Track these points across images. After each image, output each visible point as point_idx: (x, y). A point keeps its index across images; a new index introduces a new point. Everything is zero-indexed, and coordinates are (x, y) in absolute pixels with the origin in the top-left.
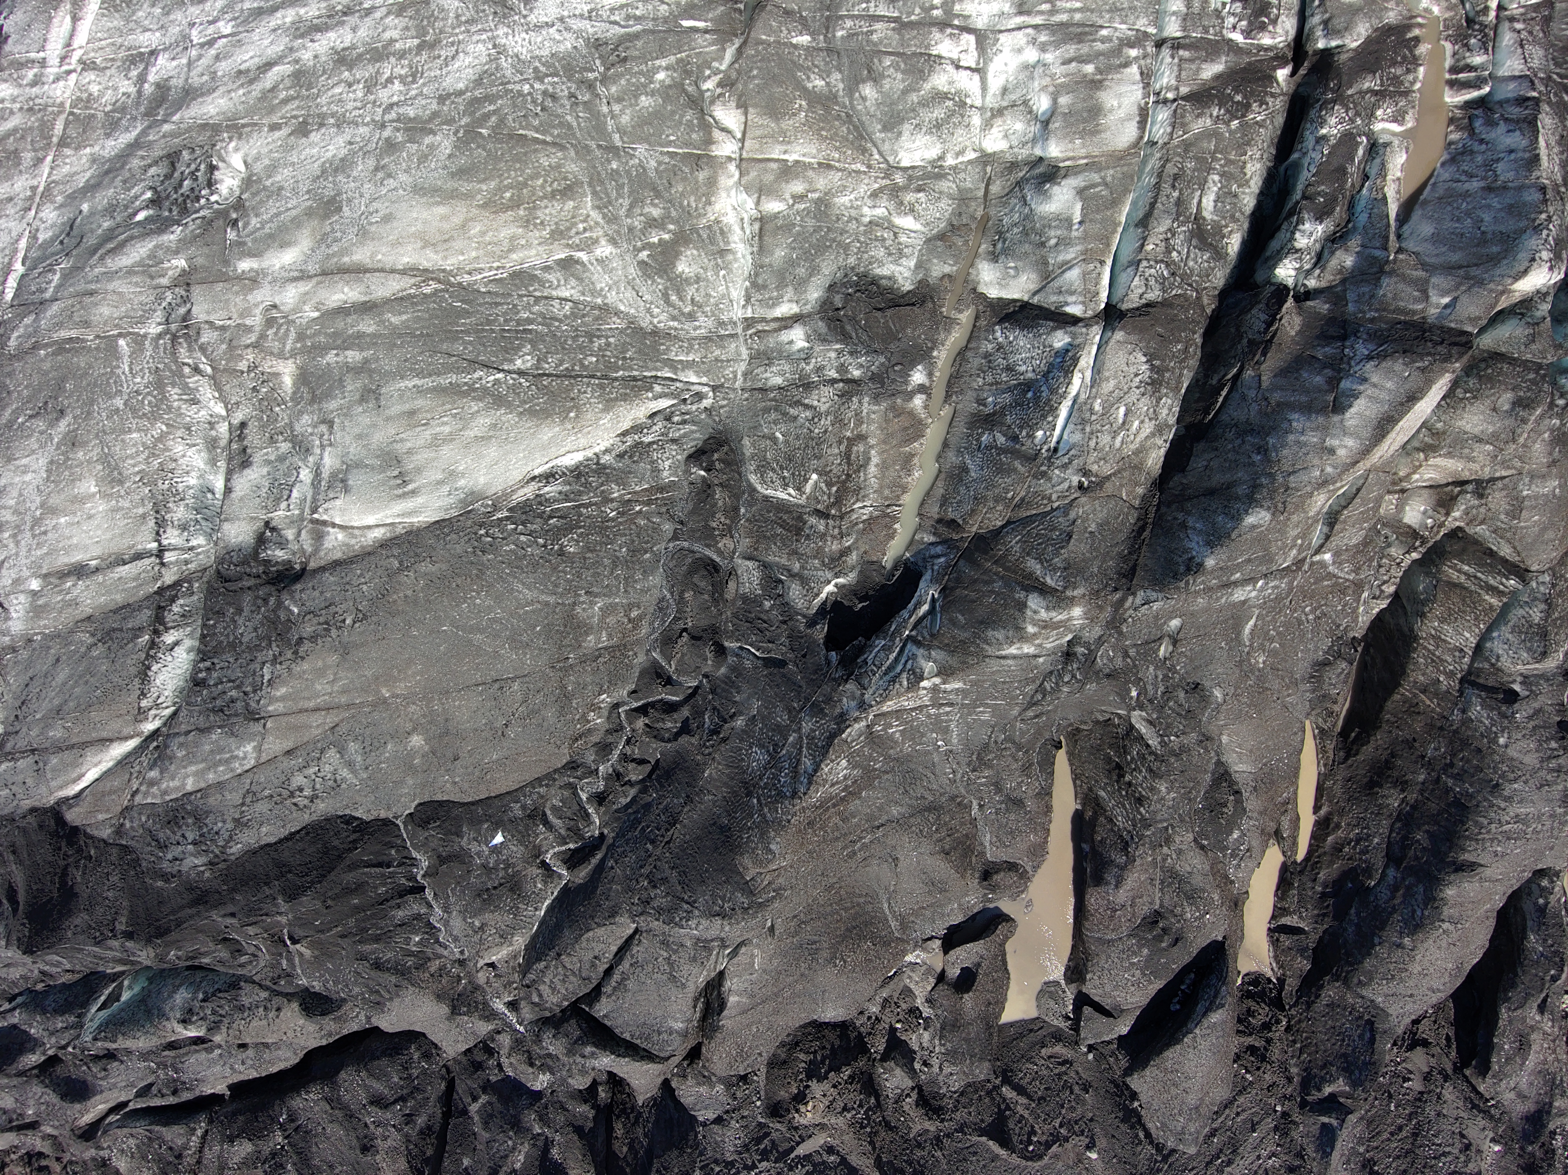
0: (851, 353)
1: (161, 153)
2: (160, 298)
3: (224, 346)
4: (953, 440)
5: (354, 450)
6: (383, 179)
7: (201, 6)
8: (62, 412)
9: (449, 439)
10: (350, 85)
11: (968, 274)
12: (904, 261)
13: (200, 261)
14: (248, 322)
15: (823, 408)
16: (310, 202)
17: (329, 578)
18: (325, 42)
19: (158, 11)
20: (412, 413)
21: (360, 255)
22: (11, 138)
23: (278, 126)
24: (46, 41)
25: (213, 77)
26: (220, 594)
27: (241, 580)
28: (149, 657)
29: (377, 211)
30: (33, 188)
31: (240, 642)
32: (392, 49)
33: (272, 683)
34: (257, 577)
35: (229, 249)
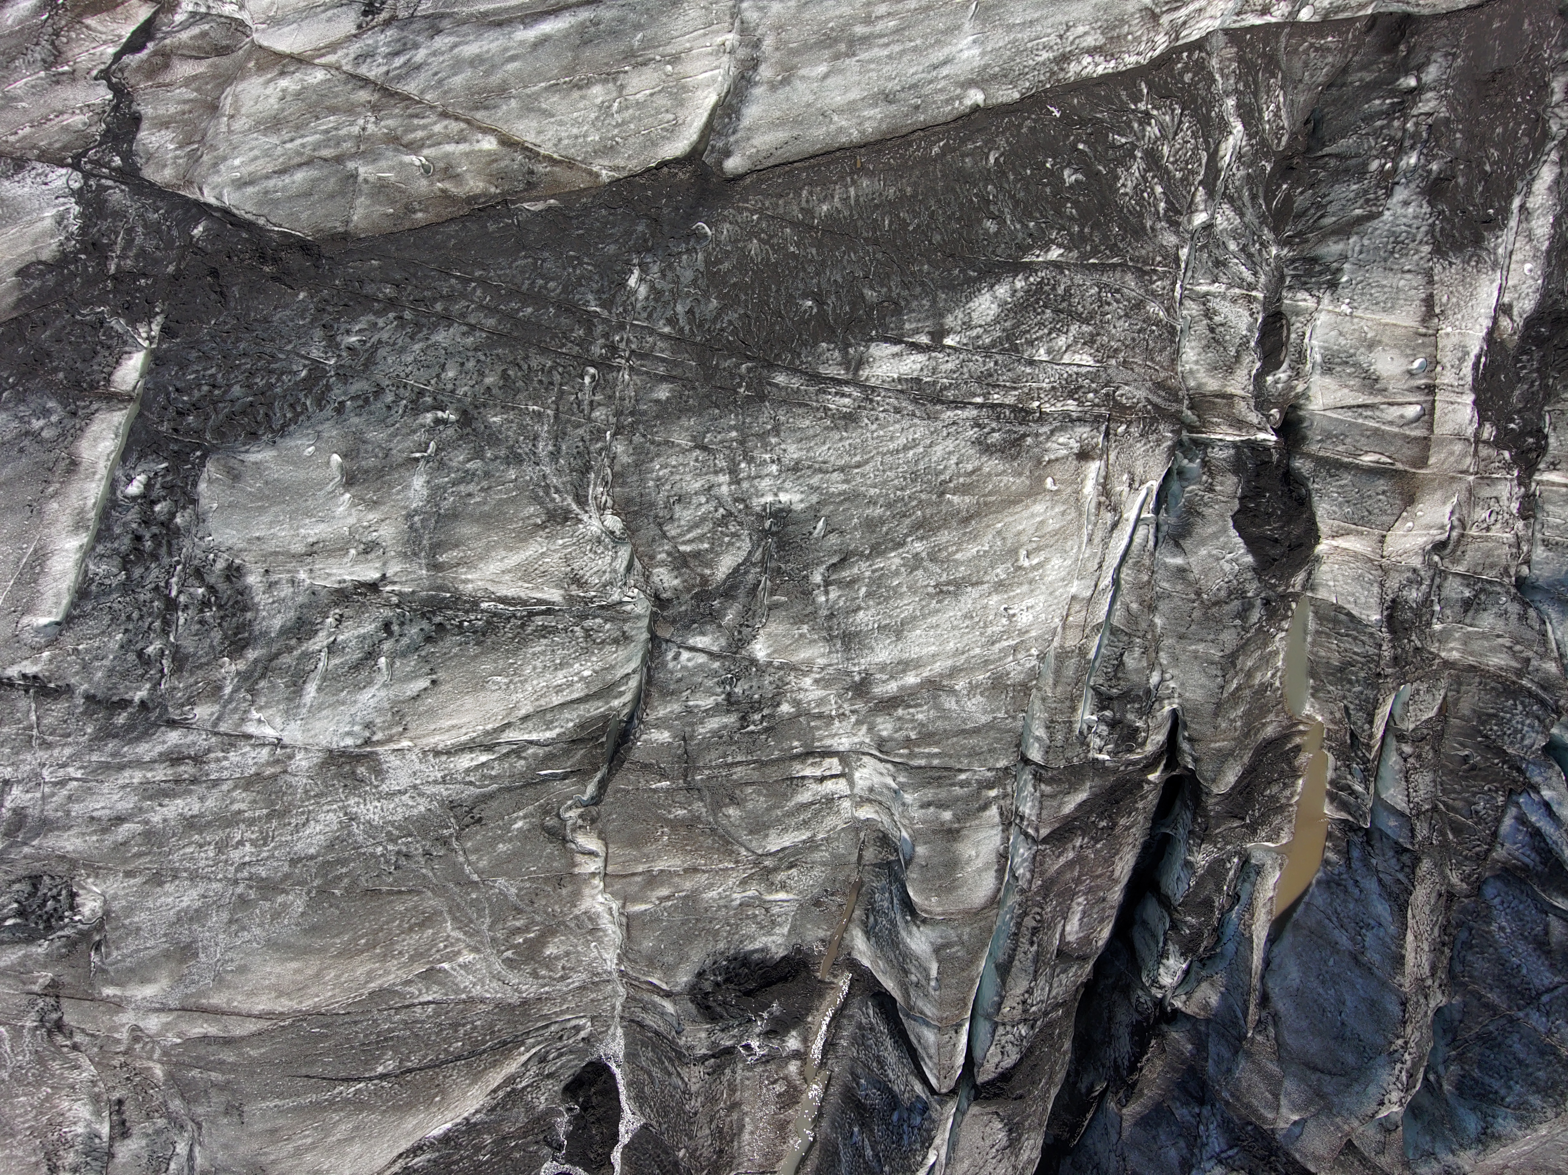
0: (723, 1030)
1: (23, 872)
2: (32, 1002)
3: (96, 1049)
4: (828, 1108)
5: (222, 1156)
6: (237, 932)
7: (49, 751)
9: (313, 1147)
10: (201, 846)
11: (842, 938)
12: (777, 930)
13: (66, 979)
14: (116, 1035)
15: (694, 1088)
16: (168, 945)
18: (173, 808)
19: (7, 750)
20: (273, 1131)
21: (218, 1000)
23: (132, 874)
25: (68, 815)
29: (232, 960)
32: (241, 817)
35: (93, 973)
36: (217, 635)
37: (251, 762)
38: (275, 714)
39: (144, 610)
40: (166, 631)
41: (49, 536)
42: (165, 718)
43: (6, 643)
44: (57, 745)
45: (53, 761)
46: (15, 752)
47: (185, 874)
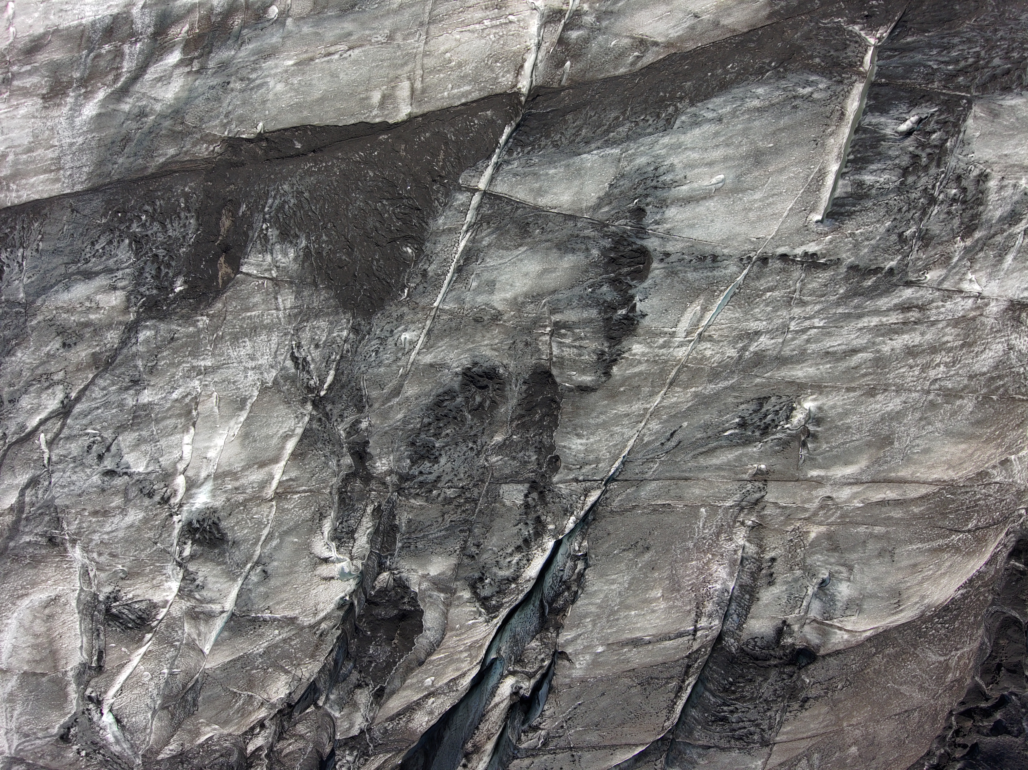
1: (753, 396)
2: (741, 488)
3: (784, 518)
5: (870, 587)
6: (924, 426)
7: (803, 309)
8: (648, 548)
9: (928, 578)
10: (911, 367)
13: (779, 468)
14: (806, 506)
16: (869, 438)
17: (833, 661)
18: (900, 341)
19: (770, 309)
20: (915, 565)
21: (904, 473)
22: (637, 378)
23: (853, 389)
24: (678, 321)
25: (803, 352)
26: (750, 667)
27: (769, 660)
28: (677, 696)
29: (918, 445)
30: (646, 409)
31: (760, 697)
32: (944, 347)
33: (781, 724)
34: (781, 658)
35: (801, 461)
36: (956, 222)
37: (960, 308)
38: (982, 275)
39: (912, 205)
40: (921, 220)
41: (828, 161)
42: (904, 280)
43: (798, 231)
44: (811, 303)
45: (802, 315)
46: (775, 309)
47: (893, 388)
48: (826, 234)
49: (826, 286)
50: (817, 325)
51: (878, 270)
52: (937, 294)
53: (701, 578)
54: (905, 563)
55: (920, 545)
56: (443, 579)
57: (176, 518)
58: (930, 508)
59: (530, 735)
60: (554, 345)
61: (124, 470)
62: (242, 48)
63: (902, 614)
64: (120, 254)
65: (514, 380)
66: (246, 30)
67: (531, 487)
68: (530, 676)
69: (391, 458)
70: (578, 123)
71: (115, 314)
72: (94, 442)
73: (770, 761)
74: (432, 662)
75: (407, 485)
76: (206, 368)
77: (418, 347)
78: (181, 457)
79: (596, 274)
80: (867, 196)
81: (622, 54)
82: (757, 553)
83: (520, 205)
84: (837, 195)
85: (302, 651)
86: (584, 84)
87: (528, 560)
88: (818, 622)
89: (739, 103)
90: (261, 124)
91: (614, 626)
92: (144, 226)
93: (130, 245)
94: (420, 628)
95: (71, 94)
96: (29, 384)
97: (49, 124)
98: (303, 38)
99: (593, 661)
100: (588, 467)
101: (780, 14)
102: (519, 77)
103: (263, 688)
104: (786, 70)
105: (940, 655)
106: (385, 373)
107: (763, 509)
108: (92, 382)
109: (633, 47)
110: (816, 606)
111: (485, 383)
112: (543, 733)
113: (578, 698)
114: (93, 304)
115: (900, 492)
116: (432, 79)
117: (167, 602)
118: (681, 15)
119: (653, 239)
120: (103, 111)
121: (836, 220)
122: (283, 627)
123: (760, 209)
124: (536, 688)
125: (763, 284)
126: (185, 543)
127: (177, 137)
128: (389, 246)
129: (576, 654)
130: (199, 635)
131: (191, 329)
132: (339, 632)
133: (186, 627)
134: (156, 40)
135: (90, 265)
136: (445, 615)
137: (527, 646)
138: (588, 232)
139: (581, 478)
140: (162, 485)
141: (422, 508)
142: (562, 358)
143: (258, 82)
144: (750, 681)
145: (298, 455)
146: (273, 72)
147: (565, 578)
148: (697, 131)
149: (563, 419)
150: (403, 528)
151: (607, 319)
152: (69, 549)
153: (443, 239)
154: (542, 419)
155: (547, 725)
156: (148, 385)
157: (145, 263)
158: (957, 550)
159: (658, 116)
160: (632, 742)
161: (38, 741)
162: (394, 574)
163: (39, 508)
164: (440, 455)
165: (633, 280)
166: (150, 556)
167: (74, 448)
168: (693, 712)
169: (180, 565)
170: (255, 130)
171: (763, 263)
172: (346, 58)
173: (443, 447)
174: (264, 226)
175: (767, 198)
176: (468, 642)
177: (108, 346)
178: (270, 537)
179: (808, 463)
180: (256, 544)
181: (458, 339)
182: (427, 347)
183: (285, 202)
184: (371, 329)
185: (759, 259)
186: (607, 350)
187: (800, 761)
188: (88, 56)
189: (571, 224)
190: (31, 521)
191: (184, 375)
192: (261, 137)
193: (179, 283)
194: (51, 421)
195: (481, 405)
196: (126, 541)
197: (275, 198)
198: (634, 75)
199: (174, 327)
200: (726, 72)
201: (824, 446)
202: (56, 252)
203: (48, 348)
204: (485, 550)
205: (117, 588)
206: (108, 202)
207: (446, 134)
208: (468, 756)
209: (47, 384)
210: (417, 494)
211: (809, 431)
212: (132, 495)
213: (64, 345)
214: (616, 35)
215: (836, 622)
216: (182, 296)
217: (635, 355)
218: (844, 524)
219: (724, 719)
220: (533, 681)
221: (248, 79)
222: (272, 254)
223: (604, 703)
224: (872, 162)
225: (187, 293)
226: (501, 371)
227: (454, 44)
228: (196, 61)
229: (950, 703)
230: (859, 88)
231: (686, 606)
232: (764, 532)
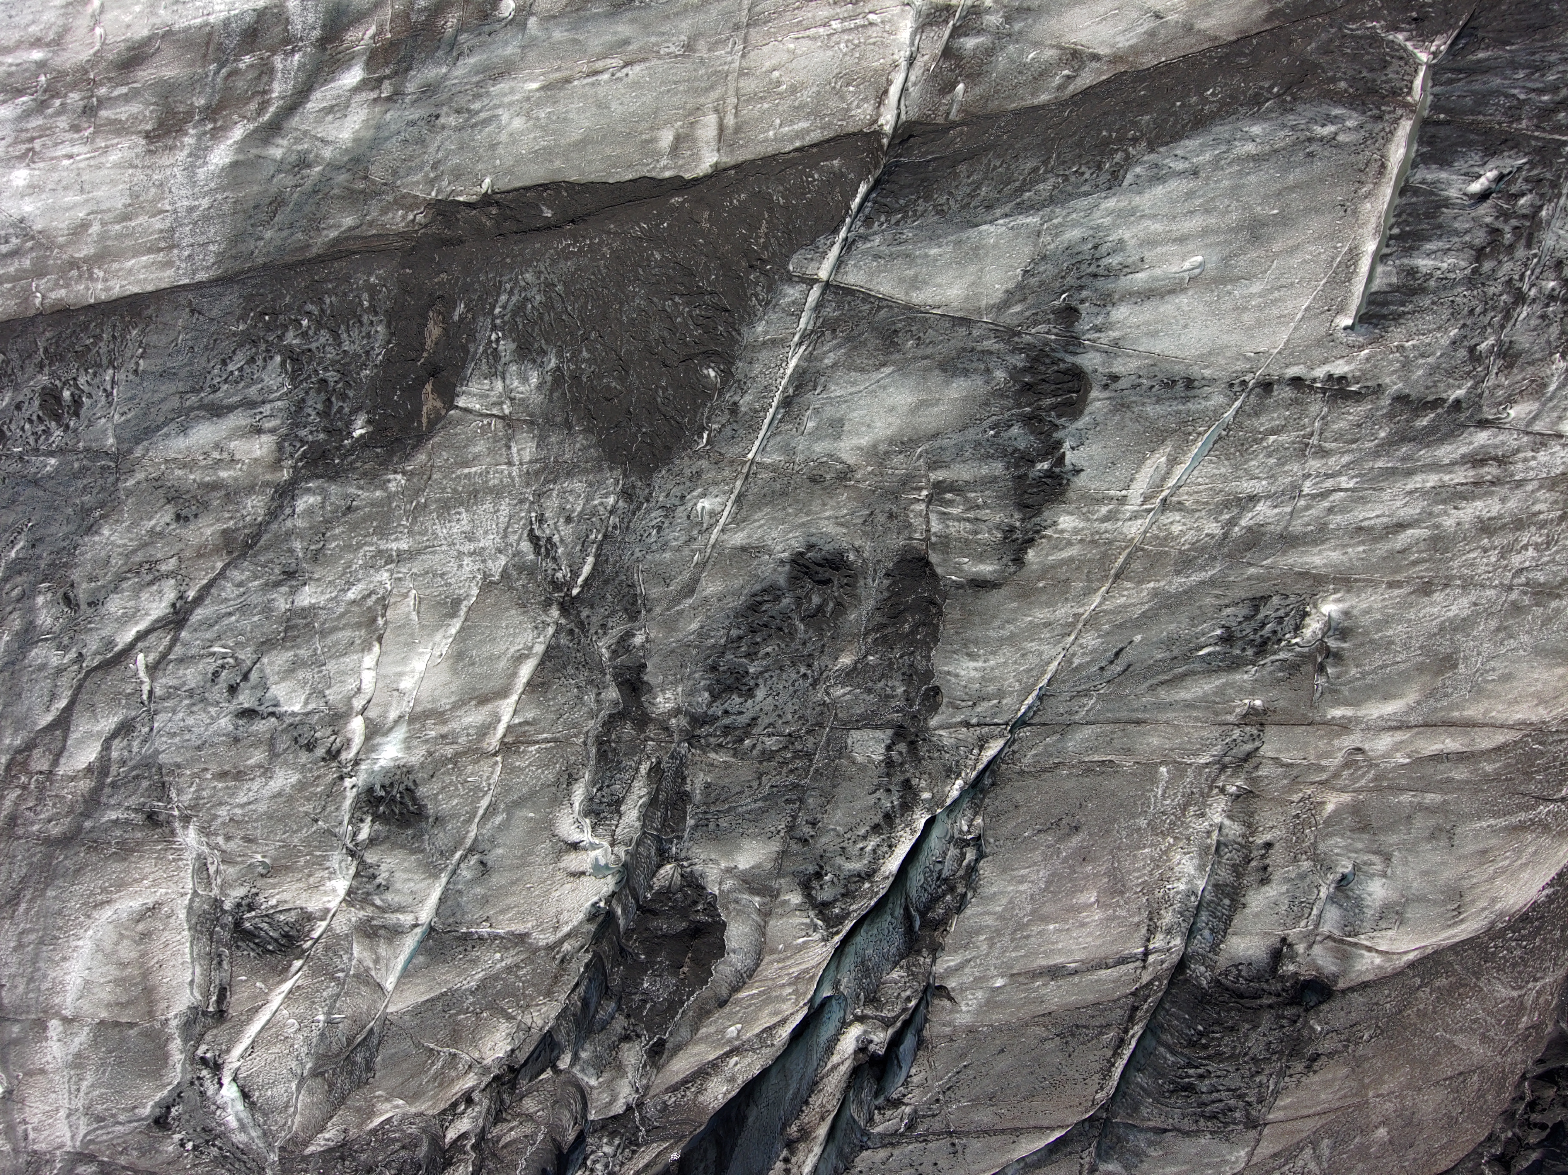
1: (1244, 595)
5: (1417, 885)
6: (1503, 640)
7: (1324, 461)
8: (1077, 829)
10: (1485, 551)
14: (1323, 763)
16: (1421, 658)
17: (1357, 999)
18: (1470, 511)
19: (1273, 461)
21: (1472, 712)
22: (1064, 568)
23: (1398, 585)
24: (1132, 480)
25: (1322, 528)
26: (1231, 1009)
27: (1260, 997)
28: (1116, 1054)
29: (1494, 670)
30: (1077, 616)
31: (1246, 1054)
32: (1535, 519)
33: (1276, 1094)
34: (1278, 995)
35: (1317, 695)
36: (1555, 331)
37: (1559, 461)
39: (1490, 305)
40: (1503, 327)
41: (1362, 236)
42: (1477, 418)
43: (1319, 343)
44: (1336, 453)
45: (1322, 471)
46: (1282, 461)
47: (1458, 582)
48: (1361, 348)
49: (1359, 426)
50: (1344, 485)
51: (1438, 402)
52: (1525, 439)
53: (1157, 874)
54: (1470, 848)
55: (1492, 822)
56: (759, 875)
57: (348, 782)
58: (1509, 765)
59: (888, 1113)
60: (933, 517)
61: (270, 709)
62: (459, 63)
63: (1463, 926)
64: (267, 379)
65: (871, 571)
66: (465, 36)
67: (896, 734)
68: (887, 1023)
69: (680, 689)
70: (975, 177)
71: (260, 470)
72: (223, 667)
73: (1258, 1150)
74: (738, 1002)
75: (703, 731)
76: (399, 553)
77: (722, 521)
78: (359, 689)
79: (1003, 408)
80: (1422, 290)
81: (1043, 73)
82: (1243, 836)
83: (884, 303)
84: (1375, 286)
85: (533, 985)
86: (988, 117)
87: (890, 846)
88: (1334, 940)
89: (1223, 148)
90: (488, 181)
91: (1021, 948)
92: (304, 335)
93: (283, 364)
94: (720, 950)
95: (191, 131)
96: (121, 578)
97: (155, 177)
98: (553, 47)
99: (988, 1001)
100: (985, 705)
101: (1285, 14)
102: (882, 109)
103: (474, 1042)
104: (1295, 99)
105: (1513, 988)
106: (672, 561)
107: (1256, 767)
108: (222, 574)
109: (1061, 63)
110: (1333, 915)
111: (827, 575)
112: (908, 1110)
113: (963, 1056)
114: (225, 456)
115: (1466, 740)
116: (750, 111)
117: (328, 910)
118: (1134, 15)
119: (1091, 354)
120: (241, 157)
121: (1376, 326)
122: (507, 949)
123: (1260, 308)
124: (895, 1043)
125: (1264, 423)
126: (362, 821)
127: (357, 199)
128: (682, 368)
129: (963, 989)
130: (376, 961)
131: (378, 493)
132: (589, 956)
133: (356, 950)
134: (326, 49)
135: (220, 394)
136: (761, 930)
137: (886, 978)
138: (990, 344)
139: (974, 721)
140: (329, 731)
141: (727, 766)
142: (946, 537)
143: (483, 115)
144: (1232, 1029)
145: (537, 686)
146: (506, 100)
147: (946, 873)
148: (1159, 190)
149: (946, 630)
150: (698, 797)
151: (1020, 477)
152: (179, 831)
153: (764, 355)
154: (914, 631)
155: (915, 1098)
156: (310, 578)
157: (307, 393)
158: (1546, 828)
159: (1099, 167)
160: (1046, 1123)
161: (119, 1128)
162: (682, 866)
163: (135, 768)
164: (757, 685)
165: (1059, 416)
166: (306, 841)
167: (192, 676)
168: (1140, 1078)
169: (352, 854)
170: (478, 189)
171: (1265, 390)
172: (620, 79)
173: (761, 673)
174: (493, 337)
175: (1270, 291)
176: (795, 971)
177: (248, 519)
178: (491, 810)
179: (1328, 696)
180: (469, 821)
181: (784, 509)
182: (738, 520)
183: (526, 299)
184: (650, 494)
185: (1258, 384)
186: (1018, 524)
187: (1302, 1150)
188: (217, 72)
189: (962, 331)
190: (119, 788)
191: (366, 563)
192: (487, 200)
193: (359, 423)
194: (155, 634)
195: (820, 609)
196: (271, 818)
197: (511, 293)
198: (1062, 104)
199: (352, 490)
200: (1204, 101)
201: (1353, 671)
202: (165, 375)
203: (153, 522)
204: (825, 831)
205: (254, 890)
206: (249, 298)
207: (771, 195)
208: (791, 1145)
209: (149, 577)
210: (720, 745)
211: (1328, 648)
212: (281, 747)
213: (178, 517)
214: (1036, 44)
215: (1363, 940)
216: (364, 443)
217: (1062, 531)
218: (1379, 789)
219: (1190, 1088)
220: (890, 1031)
221: (469, 111)
222: (504, 379)
223: (1003, 1063)
224: (1428, 239)
225: (371, 438)
226: (852, 557)
227: (785, 57)
228: (386, 83)
229: (1524, 1062)
230: (1406, 127)
231: (1133, 916)
232: (1257, 804)
